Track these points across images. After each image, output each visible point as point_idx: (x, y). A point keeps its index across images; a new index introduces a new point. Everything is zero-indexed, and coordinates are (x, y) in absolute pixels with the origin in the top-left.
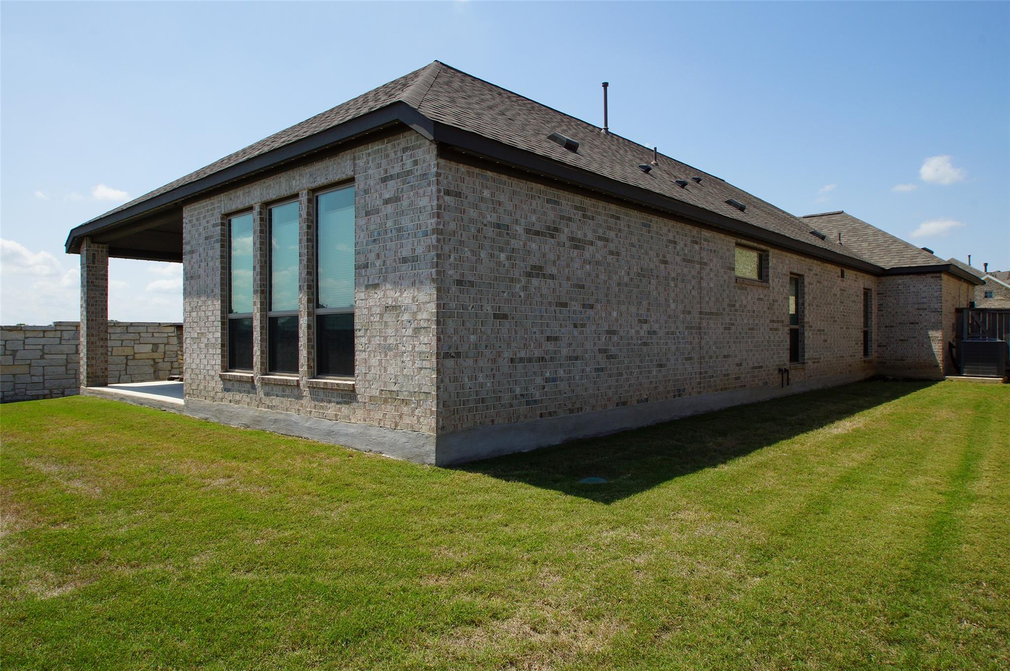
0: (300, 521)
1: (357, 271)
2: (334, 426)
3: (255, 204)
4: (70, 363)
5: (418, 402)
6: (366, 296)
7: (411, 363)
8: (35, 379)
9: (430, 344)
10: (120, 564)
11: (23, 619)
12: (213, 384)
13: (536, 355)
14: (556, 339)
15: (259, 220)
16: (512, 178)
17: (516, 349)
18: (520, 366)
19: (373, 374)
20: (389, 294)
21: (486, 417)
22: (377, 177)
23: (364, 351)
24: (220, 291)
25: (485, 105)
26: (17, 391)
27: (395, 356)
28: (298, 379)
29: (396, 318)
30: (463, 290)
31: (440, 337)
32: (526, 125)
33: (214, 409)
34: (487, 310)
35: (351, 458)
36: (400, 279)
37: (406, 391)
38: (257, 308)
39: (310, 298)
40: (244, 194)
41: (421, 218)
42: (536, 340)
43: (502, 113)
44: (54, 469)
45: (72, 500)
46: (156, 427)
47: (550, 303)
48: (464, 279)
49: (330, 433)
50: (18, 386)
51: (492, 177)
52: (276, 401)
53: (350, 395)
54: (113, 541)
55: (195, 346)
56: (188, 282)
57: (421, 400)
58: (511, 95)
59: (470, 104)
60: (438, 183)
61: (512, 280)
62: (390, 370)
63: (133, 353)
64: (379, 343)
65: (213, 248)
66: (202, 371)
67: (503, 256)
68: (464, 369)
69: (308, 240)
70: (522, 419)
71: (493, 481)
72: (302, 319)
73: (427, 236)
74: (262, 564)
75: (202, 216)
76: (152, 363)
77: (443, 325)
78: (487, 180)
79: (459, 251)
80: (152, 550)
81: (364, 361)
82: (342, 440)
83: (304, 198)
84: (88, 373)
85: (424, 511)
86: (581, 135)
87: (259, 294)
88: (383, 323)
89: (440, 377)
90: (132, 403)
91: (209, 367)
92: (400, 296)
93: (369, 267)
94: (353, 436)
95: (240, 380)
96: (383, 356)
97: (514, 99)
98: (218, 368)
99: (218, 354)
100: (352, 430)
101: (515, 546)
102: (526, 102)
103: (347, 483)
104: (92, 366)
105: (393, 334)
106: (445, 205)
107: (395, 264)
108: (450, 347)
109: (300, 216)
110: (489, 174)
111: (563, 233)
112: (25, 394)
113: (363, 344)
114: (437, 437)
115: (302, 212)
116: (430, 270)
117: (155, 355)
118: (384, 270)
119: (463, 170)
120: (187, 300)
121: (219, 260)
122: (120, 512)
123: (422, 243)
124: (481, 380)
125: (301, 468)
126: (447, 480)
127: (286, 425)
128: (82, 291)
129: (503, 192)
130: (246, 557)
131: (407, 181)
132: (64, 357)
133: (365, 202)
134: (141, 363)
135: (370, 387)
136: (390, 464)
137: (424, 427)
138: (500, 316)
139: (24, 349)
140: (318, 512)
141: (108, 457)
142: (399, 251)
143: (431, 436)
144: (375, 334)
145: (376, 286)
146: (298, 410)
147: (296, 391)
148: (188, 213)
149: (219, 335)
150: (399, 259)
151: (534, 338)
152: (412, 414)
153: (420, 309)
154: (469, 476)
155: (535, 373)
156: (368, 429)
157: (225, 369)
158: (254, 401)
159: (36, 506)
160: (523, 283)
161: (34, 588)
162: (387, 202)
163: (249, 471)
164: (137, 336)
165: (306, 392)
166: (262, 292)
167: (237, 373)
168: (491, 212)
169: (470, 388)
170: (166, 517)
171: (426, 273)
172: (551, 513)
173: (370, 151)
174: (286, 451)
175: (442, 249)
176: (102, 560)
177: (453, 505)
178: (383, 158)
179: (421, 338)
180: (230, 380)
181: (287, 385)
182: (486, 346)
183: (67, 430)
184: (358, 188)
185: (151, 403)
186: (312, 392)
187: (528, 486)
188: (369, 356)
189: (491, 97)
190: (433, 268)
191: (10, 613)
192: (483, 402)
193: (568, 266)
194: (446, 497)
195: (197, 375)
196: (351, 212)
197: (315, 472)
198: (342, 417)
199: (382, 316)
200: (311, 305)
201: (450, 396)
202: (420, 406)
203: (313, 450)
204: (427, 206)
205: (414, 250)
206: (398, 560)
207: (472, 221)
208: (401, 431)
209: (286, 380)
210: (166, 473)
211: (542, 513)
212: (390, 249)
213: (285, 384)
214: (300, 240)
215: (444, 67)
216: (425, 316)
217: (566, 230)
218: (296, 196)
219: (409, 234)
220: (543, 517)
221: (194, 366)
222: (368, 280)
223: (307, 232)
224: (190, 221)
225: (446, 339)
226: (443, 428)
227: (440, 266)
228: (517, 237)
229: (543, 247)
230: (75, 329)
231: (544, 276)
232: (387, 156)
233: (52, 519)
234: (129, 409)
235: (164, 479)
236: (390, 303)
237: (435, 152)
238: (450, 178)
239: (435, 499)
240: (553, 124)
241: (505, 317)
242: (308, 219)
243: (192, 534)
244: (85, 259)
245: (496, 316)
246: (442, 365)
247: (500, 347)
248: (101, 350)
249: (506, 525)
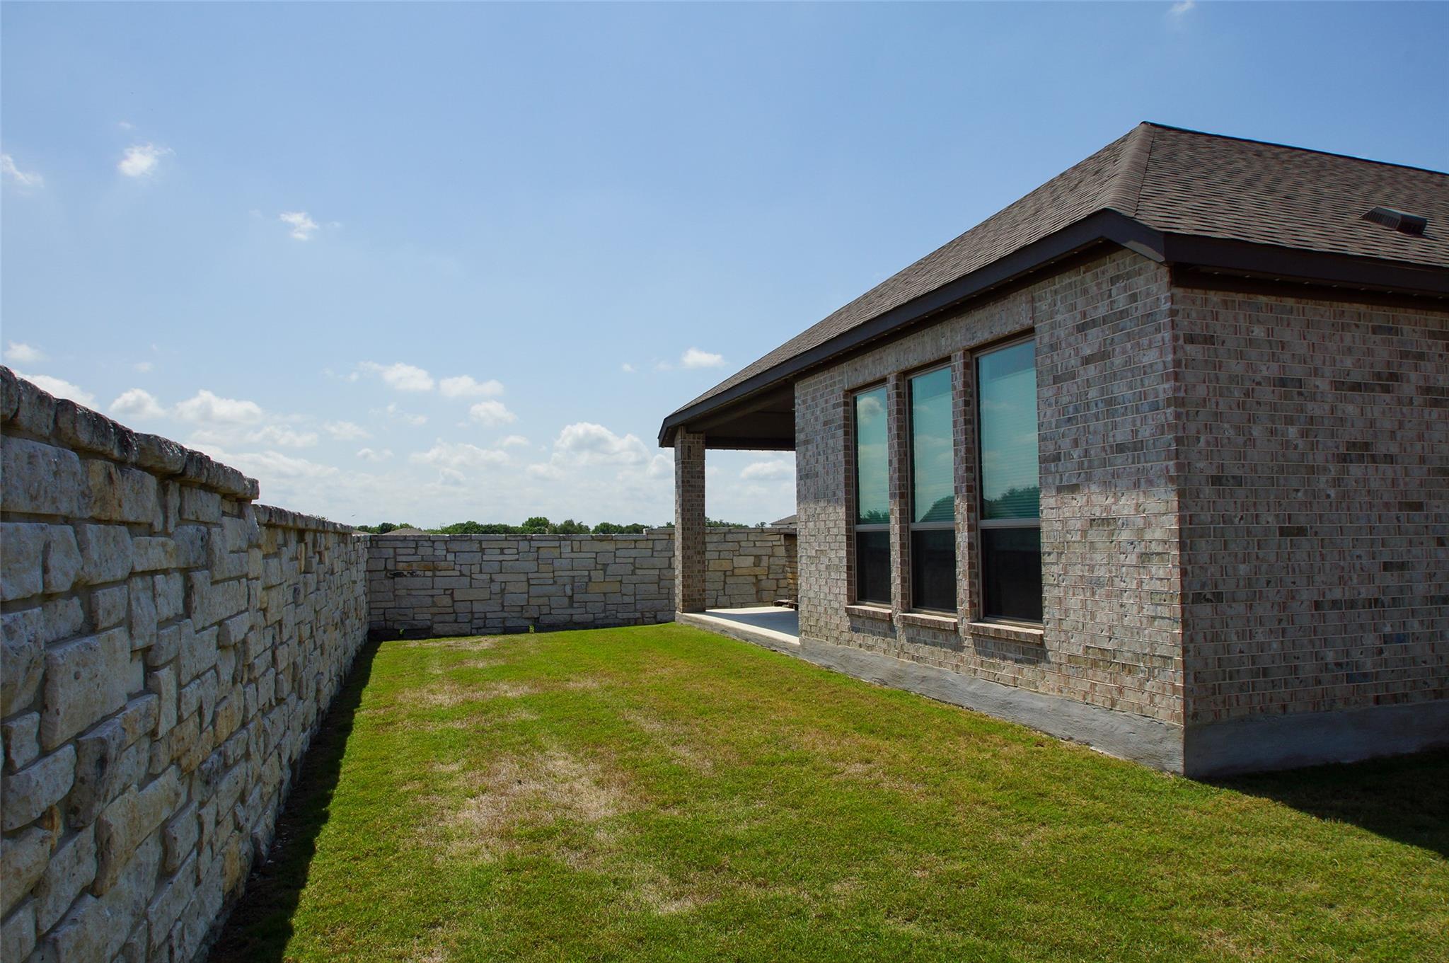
0: (975, 847)
1: (1043, 466)
2: (1012, 695)
3: (890, 374)
4: (664, 581)
5: (1151, 670)
6: (1059, 502)
7: (1135, 607)
8: (627, 599)
9: (1168, 579)
10: (744, 879)
11: (641, 940)
12: (836, 620)
13: (1363, 596)
14: (1402, 566)
15: (895, 396)
16: (1304, 301)
17: (1324, 587)
18: (1332, 615)
19: (1072, 621)
20: (1095, 500)
21: (1271, 700)
22: (1070, 324)
23: (1058, 585)
24: (844, 494)
25: (1238, 181)
26: (608, 613)
27: (1109, 595)
28: (956, 620)
29: (1108, 537)
30: (1223, 492)
31: (1186, 569)
32: (1318, 202)
33: (839, 655)
34: (1268, 522)
35: (1040, 748)
36: (1113, 477)
37: (1128, 651)
38: (896, 517)
39: (971, 505)
40: (873, 362)
41: (1146, 382)
42: (1362, 568)
43: (1271, 190)
44: (657, 727)
45: (681, 775)
46: (767, 675)
47: (1387, 505)
48: (1225, 474)
49: (1005, 705)
50: (609, 607)
51: (1267, 304)
52: (924, 650)
53: (1037, 650)
54: (732, 841)
55: (813, 568)
56: (802, 482)
57: (1155, 668)
58: (1277, 150)
59: (1214, 186)
60: (1174, 325)
61: (1312, 470)
62: (1101, 617)
63: (731, 568)
64: (1081, 574)
65: (833, 437)
66: (822, 601)
67: (1292, 432)
68: (1229, 620)
69: (967, 422)
70: (1340, 705)
71: (1294, 815)
72: (959, 535)
73: (1158, 409)
74: (927, 912)
75: (818, 394)
76: (754, 581)
77: (1191, 549)
78: (1259, 309)
79: (1213, 430)
80: (780, 864)
81: (1057, 600)
82: (1025, 718)
83: (958, 362)
84: (684, 596)
85: (1174, 858)
86: (1422, 198)
87: (898, 499)
88: (1087, 545)
89: (1189, 633)
90: (735, 637)
91: (831, 597)
92: (1115, 503)
93: (1063, 459)
94: (1041, 712)
95: (873, 617)
96: (1088, 594)
97: (1285, 157)
98: (843, 598)
99: (844, 580)
100: (1041, 705)
101: (1353, 950)
102: (1307, 157)
103: (1040, 791)
104: (689, 586)
105: (1105, 561)
106: (1186, 360)
107: (1103, 454)
108: (1203, 585)
109: (954, 388)
110: (1263, 299)
111: (1408, 381)
112: (616, 617)
113: (1056, 576)
114: (1186, 730)
115: (956, 383)
116: (1165, 463)
117: (758, 571)
118: (1086, 464)
119: (1215, 299)
120: (802, 506)
121: (842, 452)
122: (737, 799)
123: (1150, 421)
124: (1260, 638)
125: (967, 758)
126: (1208, 806)
127: (939, 687)
128: (677, 493)
129: (1288, 325)
130: (905, 896)
131: (1120, 327)
132: (657, 572)
133: (1052, 362)
134: (741, 580)
135: (1068, 640)
136: (1106, 765)
137: (1161, 711)
138: (1291, 532)
139: (615, 563)
140: (1002, 837)
141: (716, 715)
142: (1111, 434)
143: (1175, 727)
144: (1074, 561)
145: (1074, 488)
146: (957, 666)
147: (952, 639)
148: (802, 392)
149: (843, 553)
150: (1111, 447)
151: (1358, 567)
152: (1141, 688)
153: (1150, 524)
154: (1248, 800)
155: (1361, 626)
156: (1067, 706)
157: (852, 601)
158: (893, 648)
159: (642, 778)
160: (1333, 473)
161: (650, 895)
162: (1087, 361)
163: (895, 756)
164: (736, 546)
165: (968, 641)
166: (902, 496)
167: (869, 607)
168: (1269, 361)
169: (1241, 652)
170: (792, 815)
171: (1158, 468)
172: (1419, 893)
173: (1057, 286)
174: (943, 728)
175: (1184, 428)
176: (722, 868)
177: (1223, 852)
178: (1079, 294)
179: (1154, 570)
180: (859, 617)
181: (939, 629)
182: (1268, 583)
183: (665, 672)
184: (1041, 343)
185: (759, 640)
186: (977, 642)
187: (1360, 831)
188: (1066, 593)
189: (1244, 163)
190: (1170, 459)
191: (626, 927)
192: (1265, 675)
193: (1421, 437)
194: (1210, 836)
195: (816, 606)
196: (1030, 377)
197: (989, 767)
198: (1023, 683)
199: (1084, 533)
200: (973, 515)
201: (1207, 664)
202: (1154, 677)
203: (981, 730)
204: (1156, 363)
205: (1135, 433)
206: (1139, 941)
207: (1233, 379)
208: (1121, 713)
209: (939, 621)
210: (787, 747)
211: (1401, 890)
212: (1095, 432)
213: (938, 628)
214: (955, 423)
215: (1158, 130)
216: (1158, 534)
217: (1413, 376)
218: (947, 359)
219: (1126, 408)
220: (1403, 899)
221: (812, 595)
222: (1061, 479)
223: (965, 410)
224: (803, 401)
225: (1197, 571)
226: (1195, 715)
227: (1182, 456)
228: (1319, 397)
229: (1369, 409)
230: (668, 537)
231: (1374, 459)
232: (1085, 292)
233: (661, 798)
234: (734, 647)
235: (785, 755)
236: (1098, 514)
237: (1167, 279)
238: (1194, 315)
239: (1190, 838)
240: (1366, 188)
241: (1301, 531)
242: (965, 392)
243: (828, 846)
244: (679, 453)
245: (1283, 532)
246: (1191, 613)
247: (1294, 583)
248: (699, 567)
249: (1331, 906)
